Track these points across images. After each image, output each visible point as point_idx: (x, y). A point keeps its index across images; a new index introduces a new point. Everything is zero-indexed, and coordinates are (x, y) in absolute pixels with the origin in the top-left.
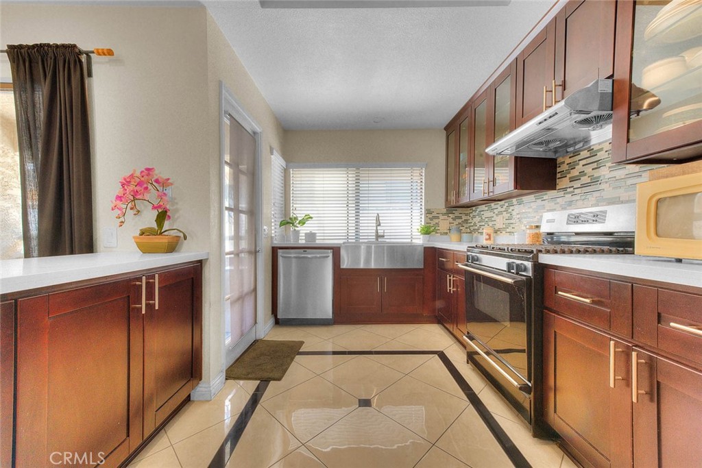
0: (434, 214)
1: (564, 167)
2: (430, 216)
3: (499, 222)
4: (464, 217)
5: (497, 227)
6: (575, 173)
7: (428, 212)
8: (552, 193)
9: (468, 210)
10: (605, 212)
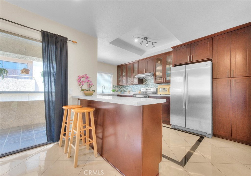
0: (115, 87)
1: (144, 81)
2: (114, 87)
3: (131, 89)
4: (120, 88)
5: (130, 90)
6: (146, 82)
7: (113, 86)
8: (142, 85)
9: (121, 86)
10: (151, 89)
